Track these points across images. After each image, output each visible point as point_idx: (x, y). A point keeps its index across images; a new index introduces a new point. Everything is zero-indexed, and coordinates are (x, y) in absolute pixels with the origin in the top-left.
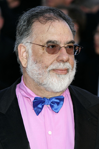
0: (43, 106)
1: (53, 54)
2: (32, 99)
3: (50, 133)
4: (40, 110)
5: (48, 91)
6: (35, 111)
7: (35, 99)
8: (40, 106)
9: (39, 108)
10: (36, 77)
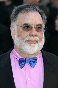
0: (25, 64)
1: (27, 31)
2: (18, 59)
3: (29, 79)
4: (23, 66)
5: (26, 54)
6: (20, 66)
7: (20, 59)
8: (23, 63)
9: (22, 64)
10: (19, 45)
